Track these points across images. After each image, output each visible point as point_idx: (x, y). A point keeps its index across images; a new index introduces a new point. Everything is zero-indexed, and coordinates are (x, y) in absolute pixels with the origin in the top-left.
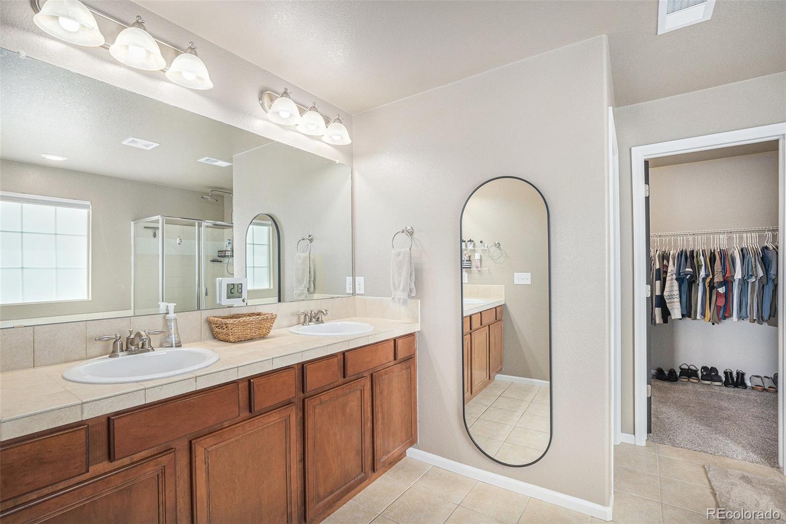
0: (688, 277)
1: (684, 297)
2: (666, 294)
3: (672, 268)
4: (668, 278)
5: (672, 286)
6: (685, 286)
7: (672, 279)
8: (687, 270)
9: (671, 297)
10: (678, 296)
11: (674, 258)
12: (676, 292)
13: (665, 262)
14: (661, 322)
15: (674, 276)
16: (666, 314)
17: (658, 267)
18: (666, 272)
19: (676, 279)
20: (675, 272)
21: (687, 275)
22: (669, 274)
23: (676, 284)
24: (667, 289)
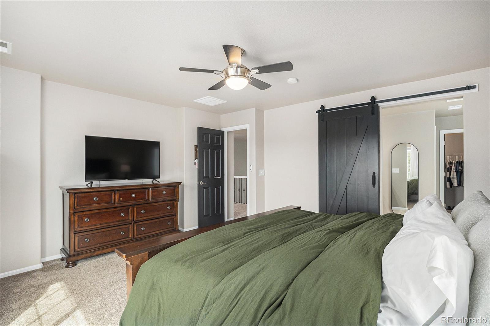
0: (460, 171)
1: (458, 178)
2: (451, 177)
3: (453, 167)
4: (452, 171)
5: (454, 174)
6: (459, 173)
7: (454, 172)
8: (460, 168)
9: (453, 178)
10: (456, 178)
11: (454, 164)
12: (455, 176)
13: (451, 165)
14: (450, 187)
15: (455, 170)
16: (451, 184)
17: (448, 167)
18: (451, 169)
19: (456, 171)
20: (455, 169)
21: (459, 170)
22: (452, 170)
23: (455, 173)
24: (452, 175)
